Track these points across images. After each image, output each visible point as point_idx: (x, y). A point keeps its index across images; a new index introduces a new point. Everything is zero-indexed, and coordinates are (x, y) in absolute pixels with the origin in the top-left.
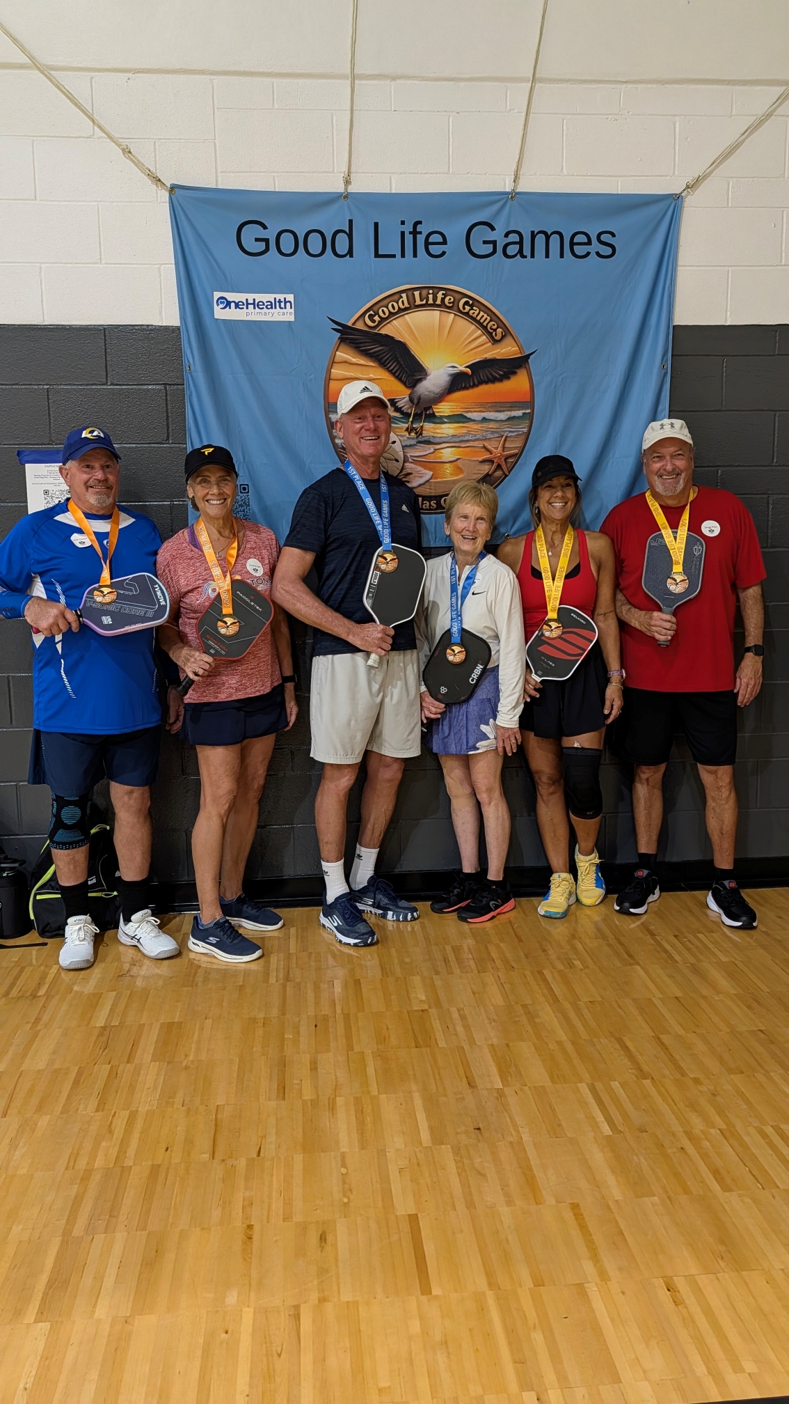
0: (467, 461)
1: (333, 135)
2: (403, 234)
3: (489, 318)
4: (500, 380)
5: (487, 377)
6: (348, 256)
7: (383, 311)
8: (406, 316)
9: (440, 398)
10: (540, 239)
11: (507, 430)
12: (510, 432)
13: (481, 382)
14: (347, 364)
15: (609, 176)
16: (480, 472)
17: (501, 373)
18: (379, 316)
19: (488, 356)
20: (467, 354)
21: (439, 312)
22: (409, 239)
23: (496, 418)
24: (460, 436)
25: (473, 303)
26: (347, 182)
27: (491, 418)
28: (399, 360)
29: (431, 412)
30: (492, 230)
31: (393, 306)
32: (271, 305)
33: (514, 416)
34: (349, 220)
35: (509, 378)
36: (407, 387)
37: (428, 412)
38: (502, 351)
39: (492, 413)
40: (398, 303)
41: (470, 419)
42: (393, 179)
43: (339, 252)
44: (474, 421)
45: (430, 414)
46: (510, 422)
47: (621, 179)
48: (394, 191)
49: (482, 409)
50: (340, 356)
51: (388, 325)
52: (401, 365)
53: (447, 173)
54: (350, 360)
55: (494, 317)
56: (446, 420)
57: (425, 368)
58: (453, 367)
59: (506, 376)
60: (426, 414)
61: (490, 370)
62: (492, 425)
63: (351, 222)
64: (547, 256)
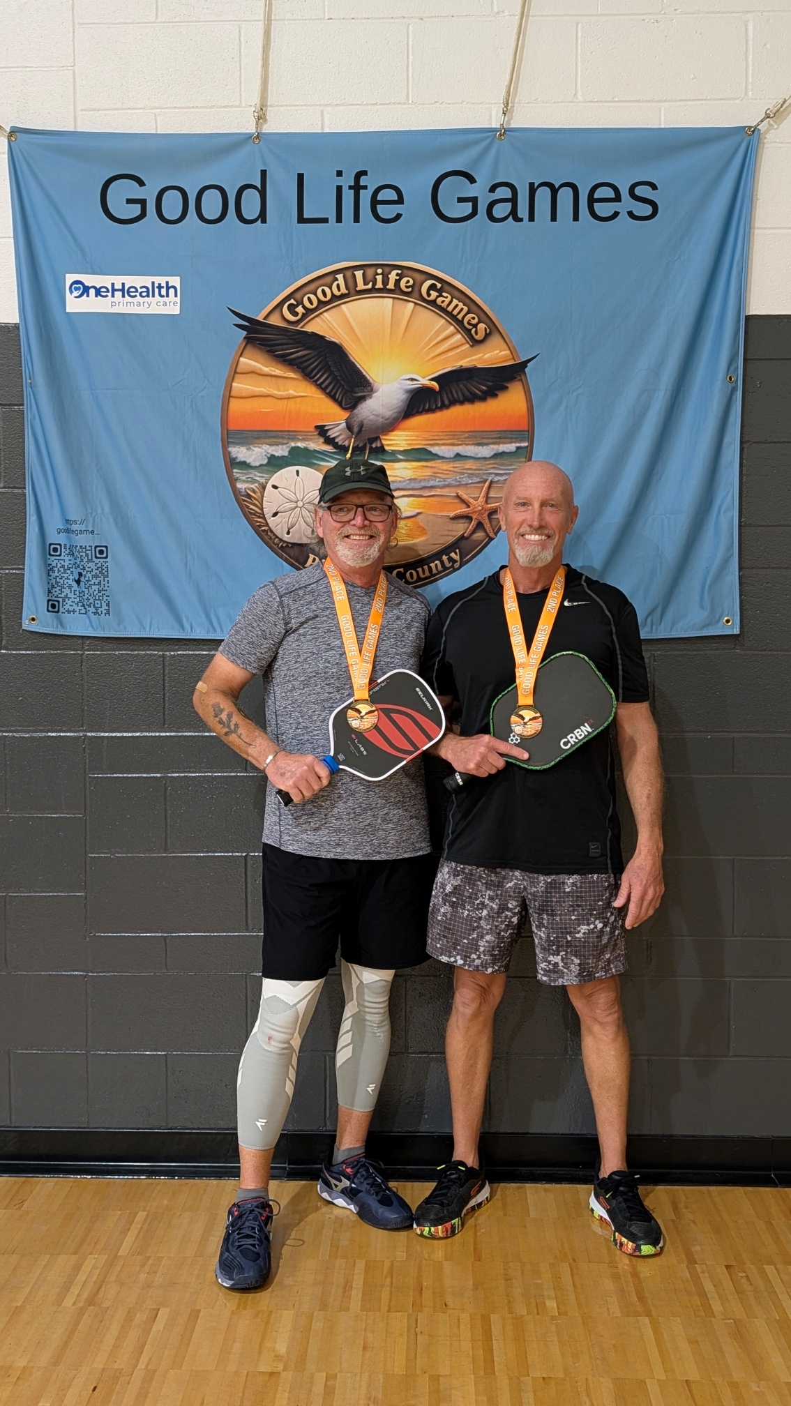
0: (431, 517)
1: (240, 55)
2: (339, 189)
3: (466, 309)
4: (483, 398)
5: (463, 394)
6: (260, 221)
7: (310, 300)
8: (343, 306)
9: (391, 425)
10: (543, 195)
11: (491, 471)
12: (497, 474)
13: (453, 402)
14: (255, 375)
15: (646, 101)
16: (450, 533)
17: (484, 388)
18: (304, 307)
19: (465, 363)
20: (434, 361)
21: (391, 300)
22: (348, 196)
23: (476, 454)
24: (421, 481)
25: (443, 286)
26: (261, 118)
27: (469, 455)
28: (333, 369)
29: (379, 445)
30: (471, 183)
31: (323, 292)
32: (147, 292)
33: (503, 453)
34: (262, 171)
35: (495, 396)
36: (344, 409)
37: (374, 446)
38: (487, 356)
39: (469, 447)
40: (331, 288)
41: (436, 455)
42: (325, 113)
43: (246, 216)
44: (443, 458)
45: (377, 447)
46: (498, 461)
47: (666, 104)
48: (326, 130)
49: (456, 442)
50: (247, 364)
51: (317, 319)
52: (334, 375)
53: (404, 104)
54: (261, 369)
55: (474, 308)
56: (400, 457)
57: (371, 381)
58: (413, 380)
59: (491, 393)
60: (371, 448)
61: (468, 385)
62: (469, 464)
63: (264, 173)
64: (554, 218)
